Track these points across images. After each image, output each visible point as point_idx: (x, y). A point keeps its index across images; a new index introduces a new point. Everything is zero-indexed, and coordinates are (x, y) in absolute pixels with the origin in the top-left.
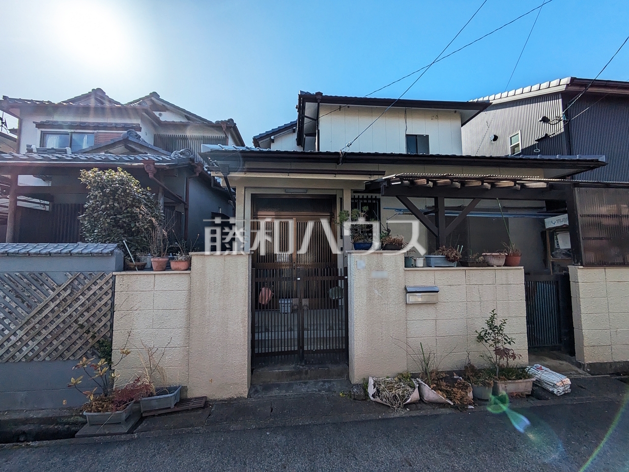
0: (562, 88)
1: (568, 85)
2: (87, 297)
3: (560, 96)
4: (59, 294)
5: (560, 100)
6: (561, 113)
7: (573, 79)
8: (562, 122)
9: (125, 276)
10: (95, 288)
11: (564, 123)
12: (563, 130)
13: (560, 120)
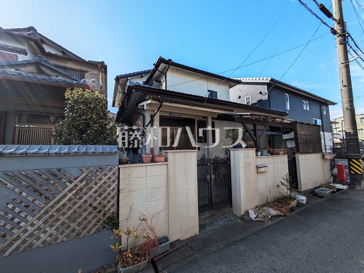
0: (268, 81)
1: (270, 80)
2: (99, 185)
3: (266, 84)
4: (76, 186)
5: (266, 86)
6: (266, 91)
7: (272, 79)
8: (267, 95)
9: (127, 168)
10: (105, 179)
11: (268, 96)
12: (267, 98)
13: (266, 94)
